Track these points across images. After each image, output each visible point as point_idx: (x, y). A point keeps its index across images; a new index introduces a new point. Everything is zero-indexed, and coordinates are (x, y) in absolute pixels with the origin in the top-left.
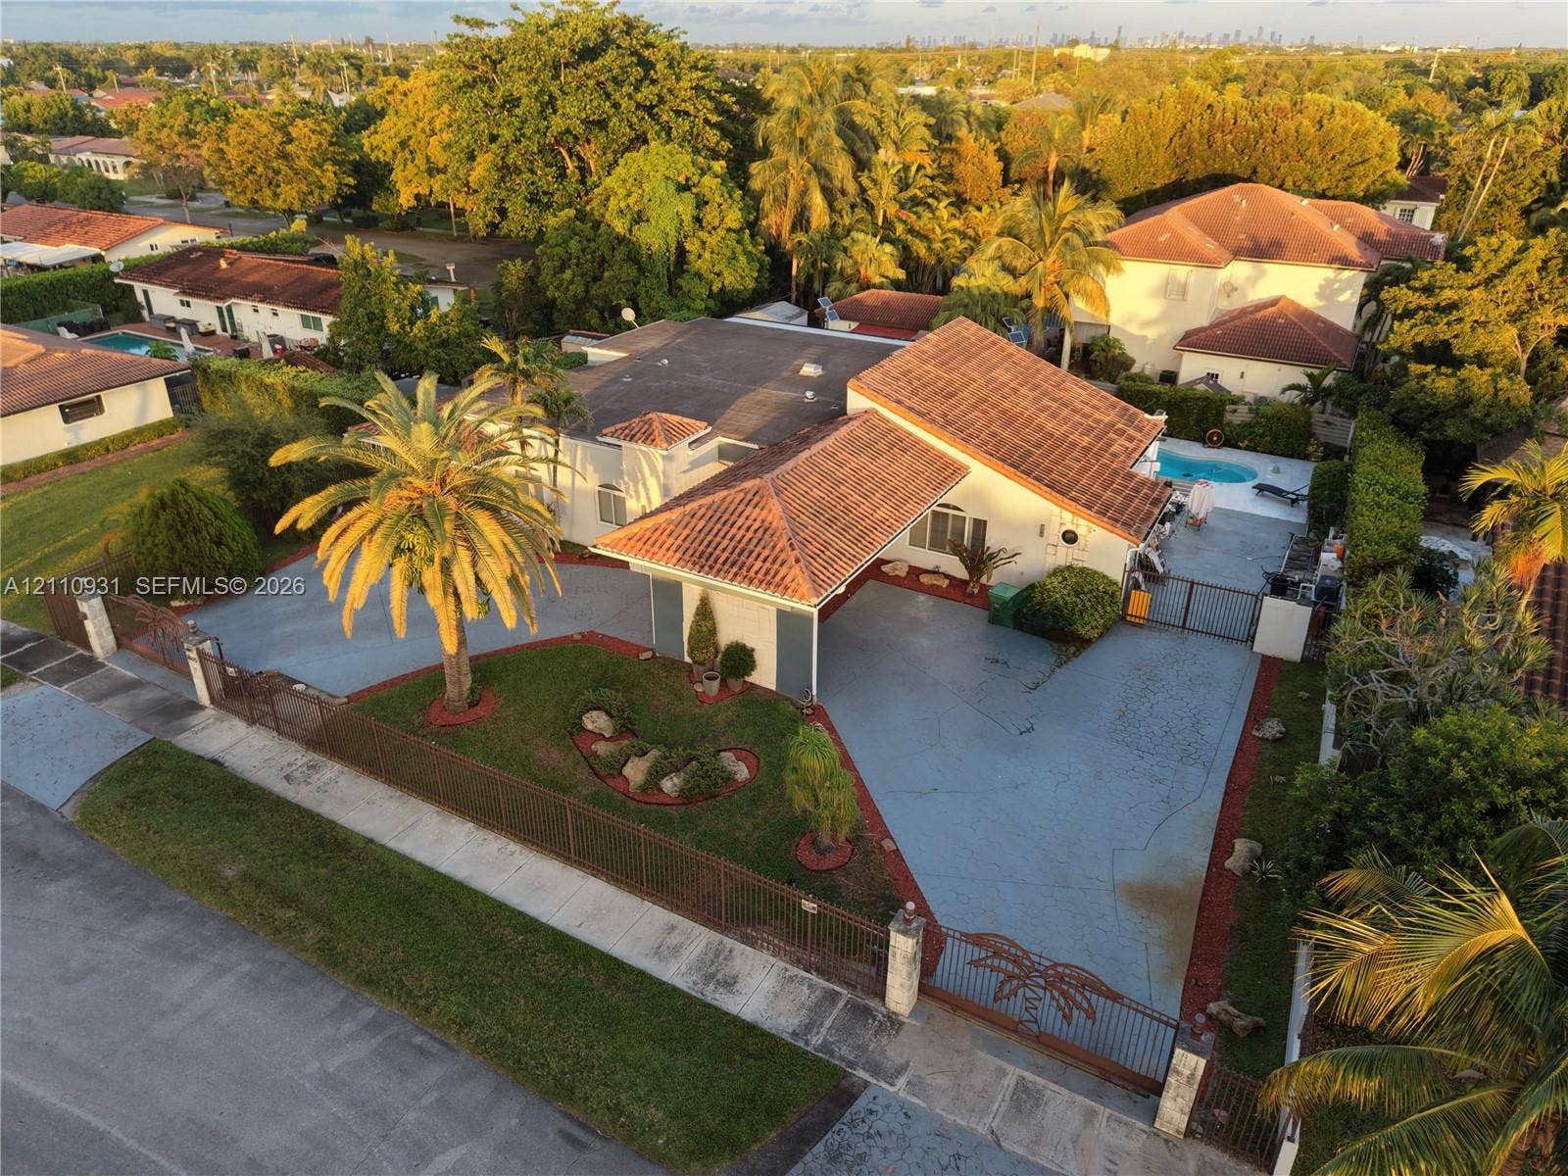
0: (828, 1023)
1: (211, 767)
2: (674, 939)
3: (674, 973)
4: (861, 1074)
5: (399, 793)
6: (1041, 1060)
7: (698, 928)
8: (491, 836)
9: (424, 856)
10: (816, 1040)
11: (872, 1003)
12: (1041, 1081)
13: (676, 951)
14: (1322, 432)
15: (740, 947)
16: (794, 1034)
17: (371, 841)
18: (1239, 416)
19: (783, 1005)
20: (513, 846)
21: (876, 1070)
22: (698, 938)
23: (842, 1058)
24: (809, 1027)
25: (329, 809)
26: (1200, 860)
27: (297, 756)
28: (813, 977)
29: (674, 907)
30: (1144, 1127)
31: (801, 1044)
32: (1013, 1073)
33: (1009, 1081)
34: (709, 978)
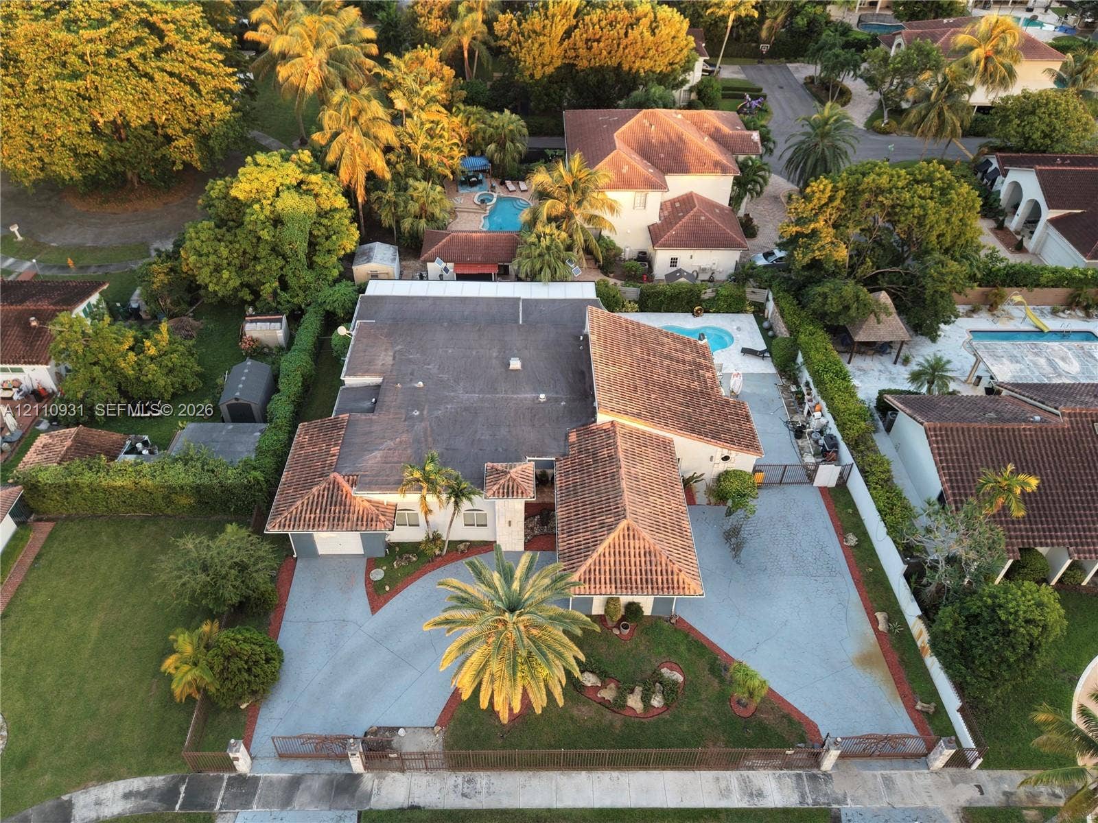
0: (808, 791)
1: (417, 812)
2: (723, 785)
3: (737, 801)
4: (834, 806)
5: (531, 773)
6: (882, 762)
7: (729, 773)
8: (599, 773)
9: (581, 804)
10: (810, 801)
11: (815, 771)
12: (888, 772)
13: (728, 789)
14: (750, 297)
15: (751, 773)
16: (801, 803)
17: (549, 810)
18: (708, 294)
19: (787, 792)
20: (615, 774)
21: (838, 802)
22: (731, 777)
23: (824, 804)
24: (803, 796)
25: (507, 803)
26: (870, 631)
27: (455, 779)
28: (785, 771)
29: (709, 767)
30: (926, 771)
31: (806, 806)
32: (878, 773)
33: (879, 779)
34: (751, 795)
